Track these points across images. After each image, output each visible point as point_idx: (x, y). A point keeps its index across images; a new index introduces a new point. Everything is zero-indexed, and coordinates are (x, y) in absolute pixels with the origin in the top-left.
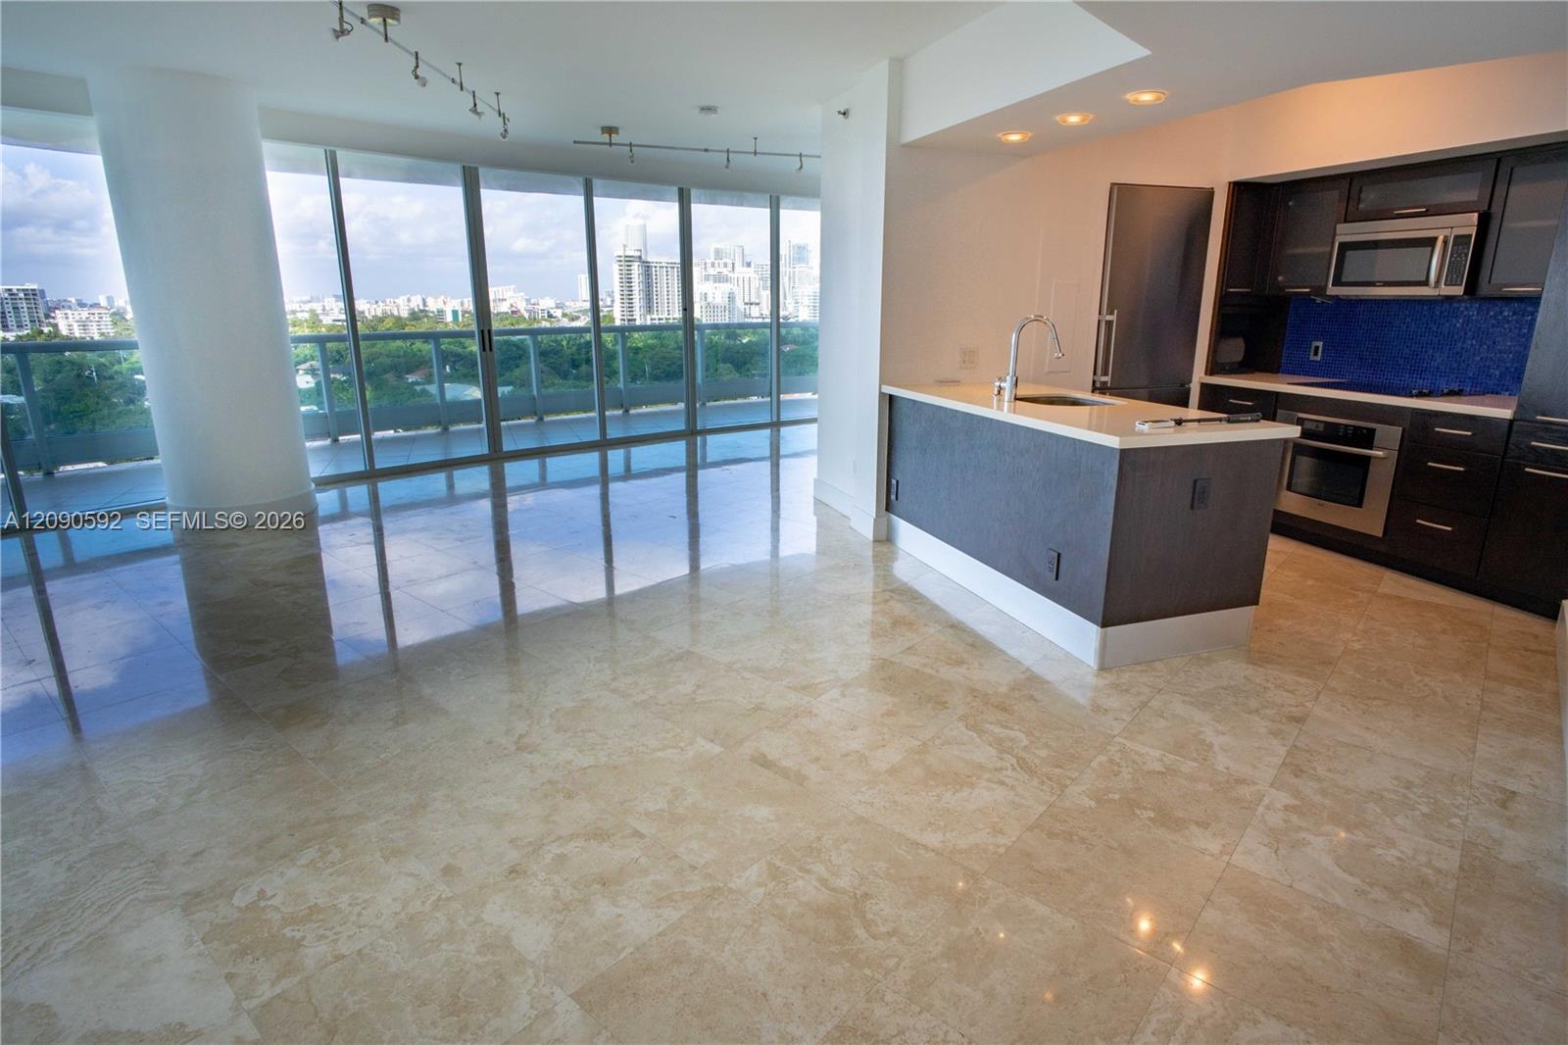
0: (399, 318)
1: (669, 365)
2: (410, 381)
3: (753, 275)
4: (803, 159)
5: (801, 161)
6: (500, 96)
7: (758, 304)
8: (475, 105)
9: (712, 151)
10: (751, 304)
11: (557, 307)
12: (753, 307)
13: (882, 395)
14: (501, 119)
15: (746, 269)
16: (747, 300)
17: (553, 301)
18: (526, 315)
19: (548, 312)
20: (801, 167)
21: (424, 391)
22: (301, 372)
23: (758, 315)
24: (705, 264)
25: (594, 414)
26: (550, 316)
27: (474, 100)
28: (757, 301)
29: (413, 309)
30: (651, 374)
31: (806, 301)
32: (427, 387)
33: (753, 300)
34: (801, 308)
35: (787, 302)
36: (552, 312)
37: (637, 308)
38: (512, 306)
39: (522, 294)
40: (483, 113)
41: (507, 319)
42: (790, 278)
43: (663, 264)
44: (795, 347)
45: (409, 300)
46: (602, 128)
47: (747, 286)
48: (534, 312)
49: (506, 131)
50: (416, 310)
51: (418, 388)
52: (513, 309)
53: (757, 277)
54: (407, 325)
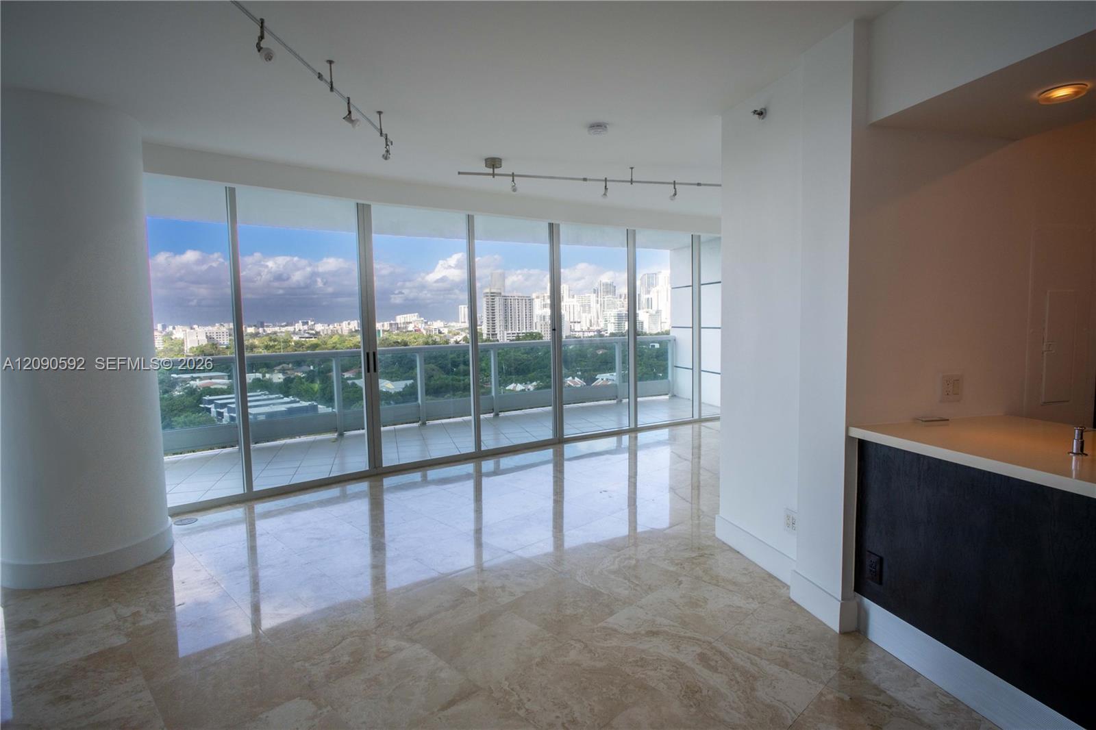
0: (341, 336)
1: (519, 365)
2: (346, 376)
3: (576, 303)
4: (677, 186)
5: (675, 188)
6: (382, 115)
7: (579, 322)
8: (350, 112)
9: (590, 180)
10: (575, 322)
11: (445, 327)
12: (576, 324)
13: (849, 439)
14: (383, 139)
15: (571, 300)
16: (572, 320)
17: (442, 323)
18: (424, 332)
19: (439, 330)
20: (675, 194)
21: (354, 384)
22: (276, 371)
23: (579, 330)
24: (544, 297)
25: (471, 418)
26: (440, 332)
27: (349, 107)
28: (579, 321)
29: (351, 330)
30: (507, 371)
31: (613, 320)
32: (357, 382)
33: (576, 320)
34: (609, 325)
35: (599, 321)
36: (441, 330)
37: (498, 327)
38: (415, 326)
39: (423, 319)
40: (358, 120)
41: (411, 335)
42: (601, 305)
43: (516, 298)
44: (606, 351)
45: (349, 324)
46: (487, 160)
47: (572, 311)
48: (430, 331)
49: (387, 151)
50: (353, 330)
51: (350, 382)
52: (416, 328)
53: (579, 305)
54: (346, 340)
